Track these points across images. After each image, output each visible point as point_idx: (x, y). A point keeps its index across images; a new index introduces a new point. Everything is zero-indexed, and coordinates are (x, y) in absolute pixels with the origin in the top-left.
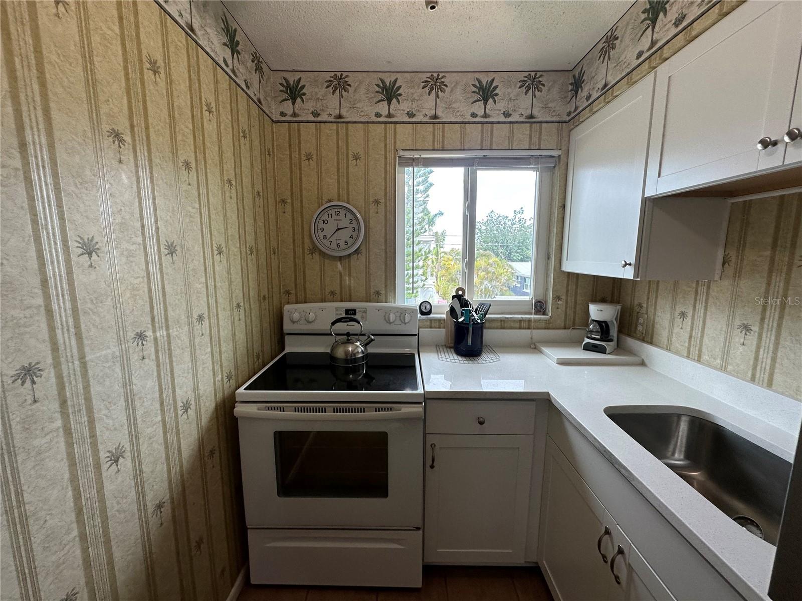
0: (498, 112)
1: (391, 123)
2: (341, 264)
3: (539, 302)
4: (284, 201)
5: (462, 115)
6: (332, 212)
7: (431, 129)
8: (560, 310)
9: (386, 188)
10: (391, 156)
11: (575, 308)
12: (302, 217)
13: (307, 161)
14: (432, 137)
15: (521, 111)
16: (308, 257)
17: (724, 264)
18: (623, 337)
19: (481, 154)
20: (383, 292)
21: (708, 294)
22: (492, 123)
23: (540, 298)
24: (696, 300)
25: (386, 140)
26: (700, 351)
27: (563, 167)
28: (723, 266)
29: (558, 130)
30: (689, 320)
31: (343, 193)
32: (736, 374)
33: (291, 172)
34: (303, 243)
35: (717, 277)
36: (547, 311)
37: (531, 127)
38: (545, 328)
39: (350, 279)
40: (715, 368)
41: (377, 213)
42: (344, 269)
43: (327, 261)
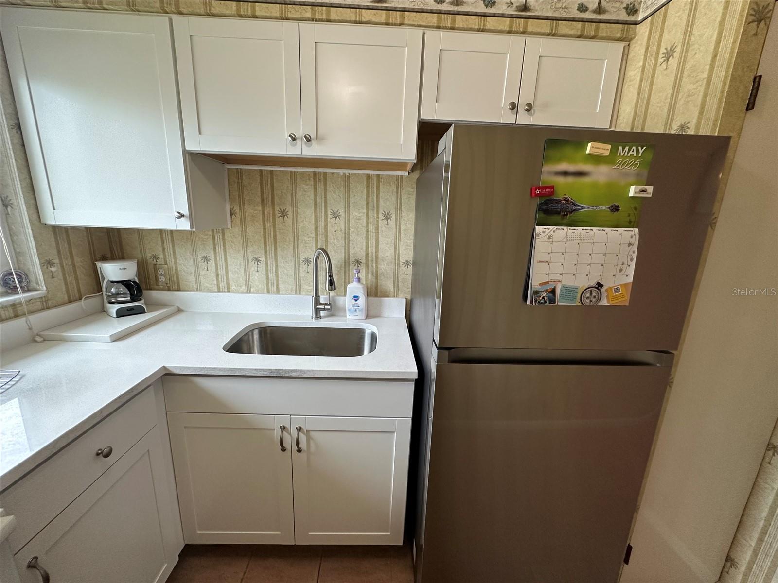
8: (56, 279)
17: (231, 215)
21: (224, 240)
24: (214, 245)
26: (228, 284)
28: (231, 217)
30: (212, 262)
32: (257, 292)
35: (229, 226)
38: (43, 309)
40: (242, 293)
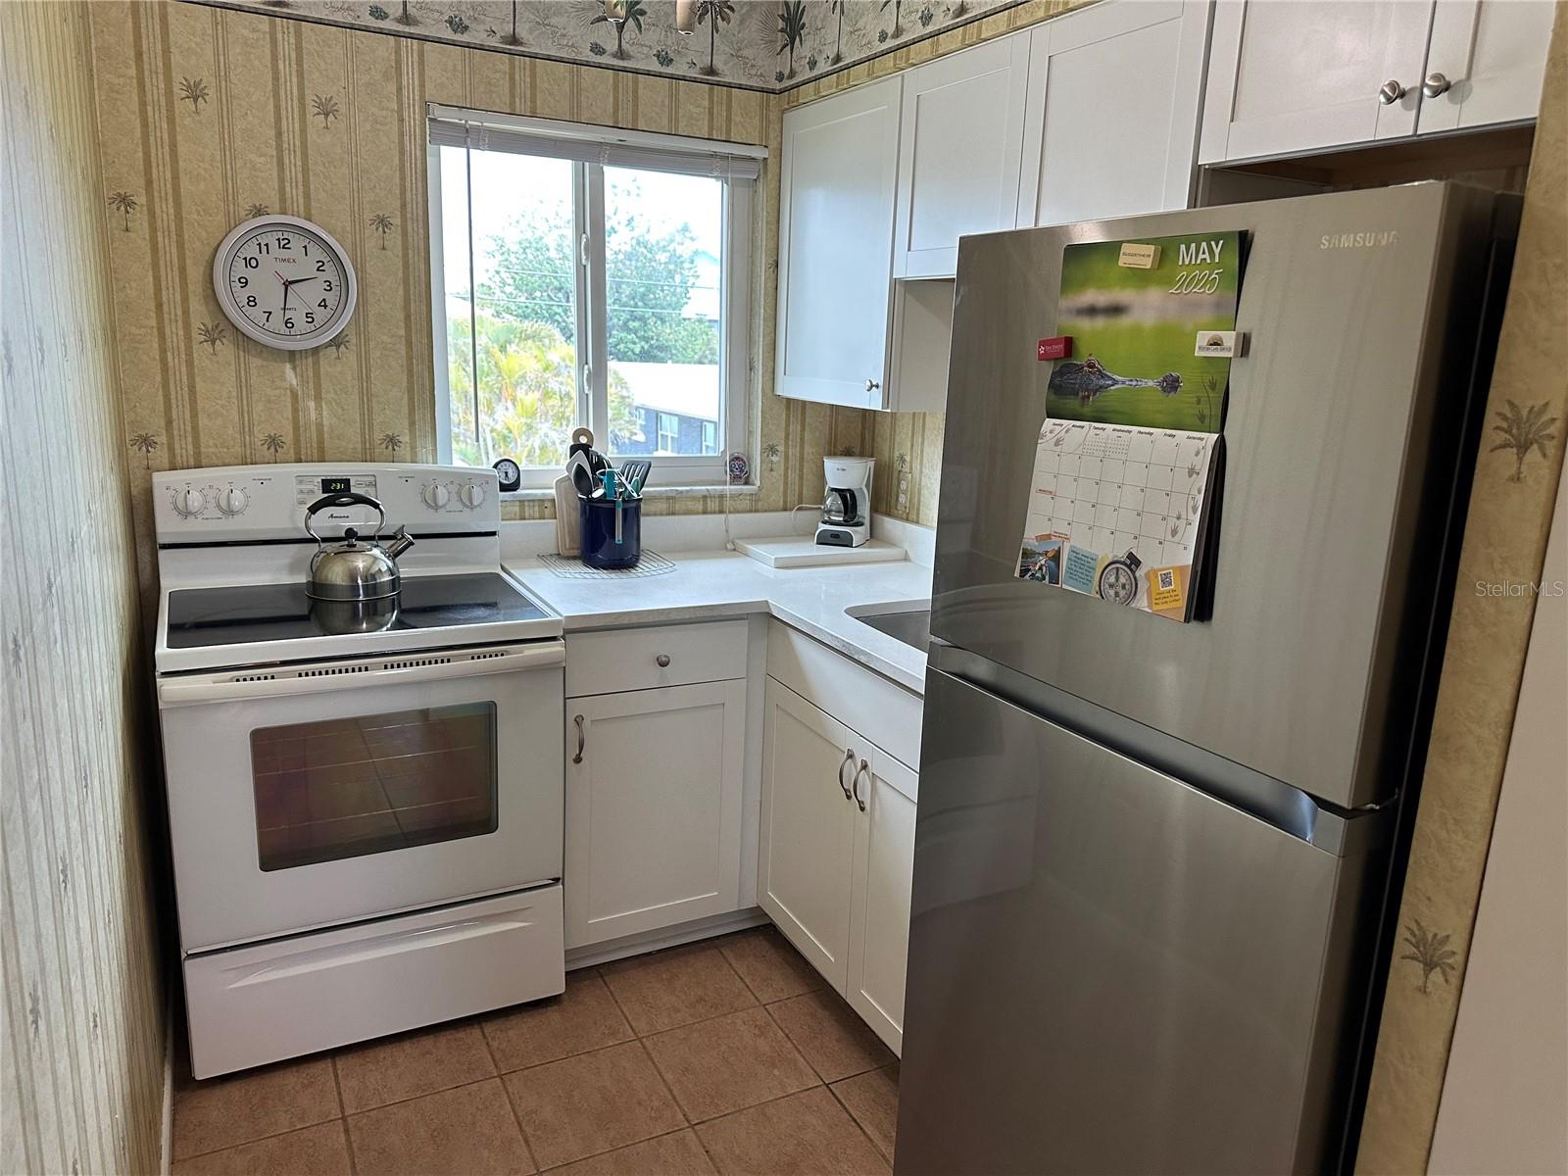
0: (645, 50)
1: (411, 37)
2: (294, 369)
3: (737, 458)
4: (125, 201)
5: (573, 46)
6: (271, 239)
7: (506, 68)
8: (774, 473)
9: (403, 192)
10: (412, 116)
11: (801, 470)
12: (181, 246)
13: (189, 103)
14: (507, 85)
15: (691, 56)
16: (202, 351)
18: (879, 517)
19: (612, 136)
20: (405, 439)
22: (636, 72)
23: (739, 451)
25: (399, 75)
27: (773, 184)
29: (761, 107)
31: (295, 194)
33: (145, 124)
34: (186, 312)
36: (753, 475)
37: (711, 90)
38: (751, 511)
39: (319, 408)
41: (384, 248)
42: (304, 382)
43: (256, 362)
